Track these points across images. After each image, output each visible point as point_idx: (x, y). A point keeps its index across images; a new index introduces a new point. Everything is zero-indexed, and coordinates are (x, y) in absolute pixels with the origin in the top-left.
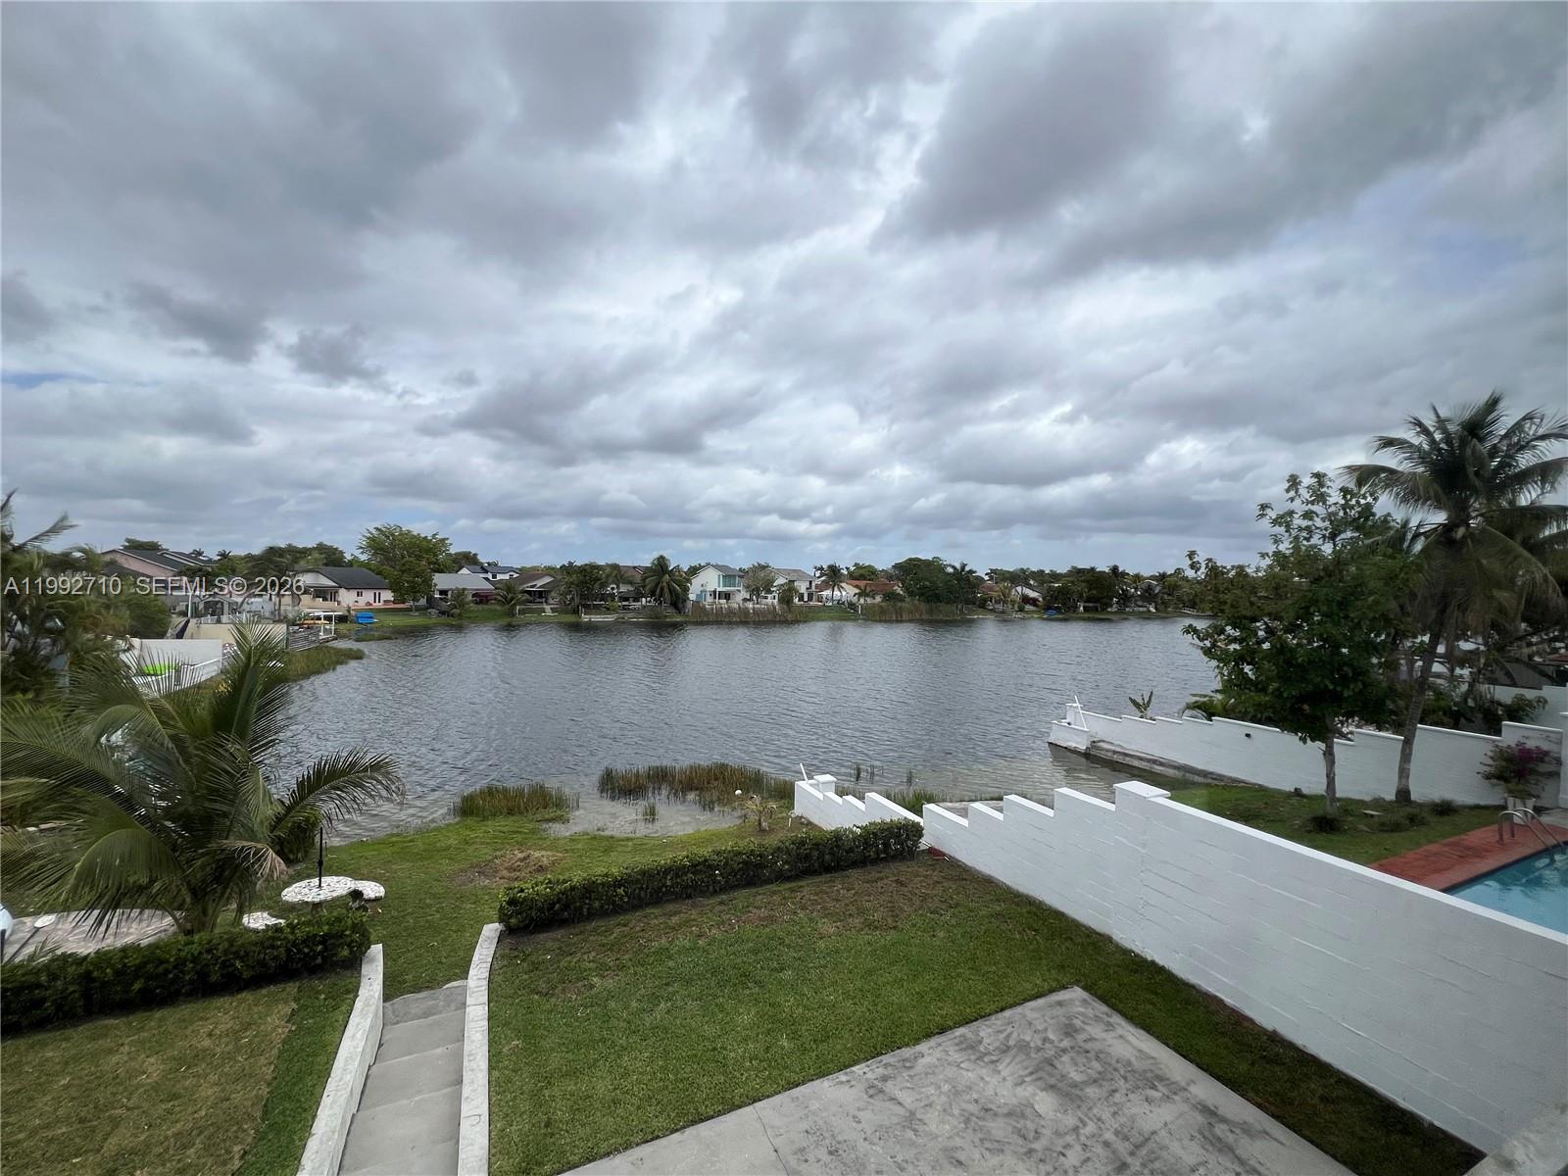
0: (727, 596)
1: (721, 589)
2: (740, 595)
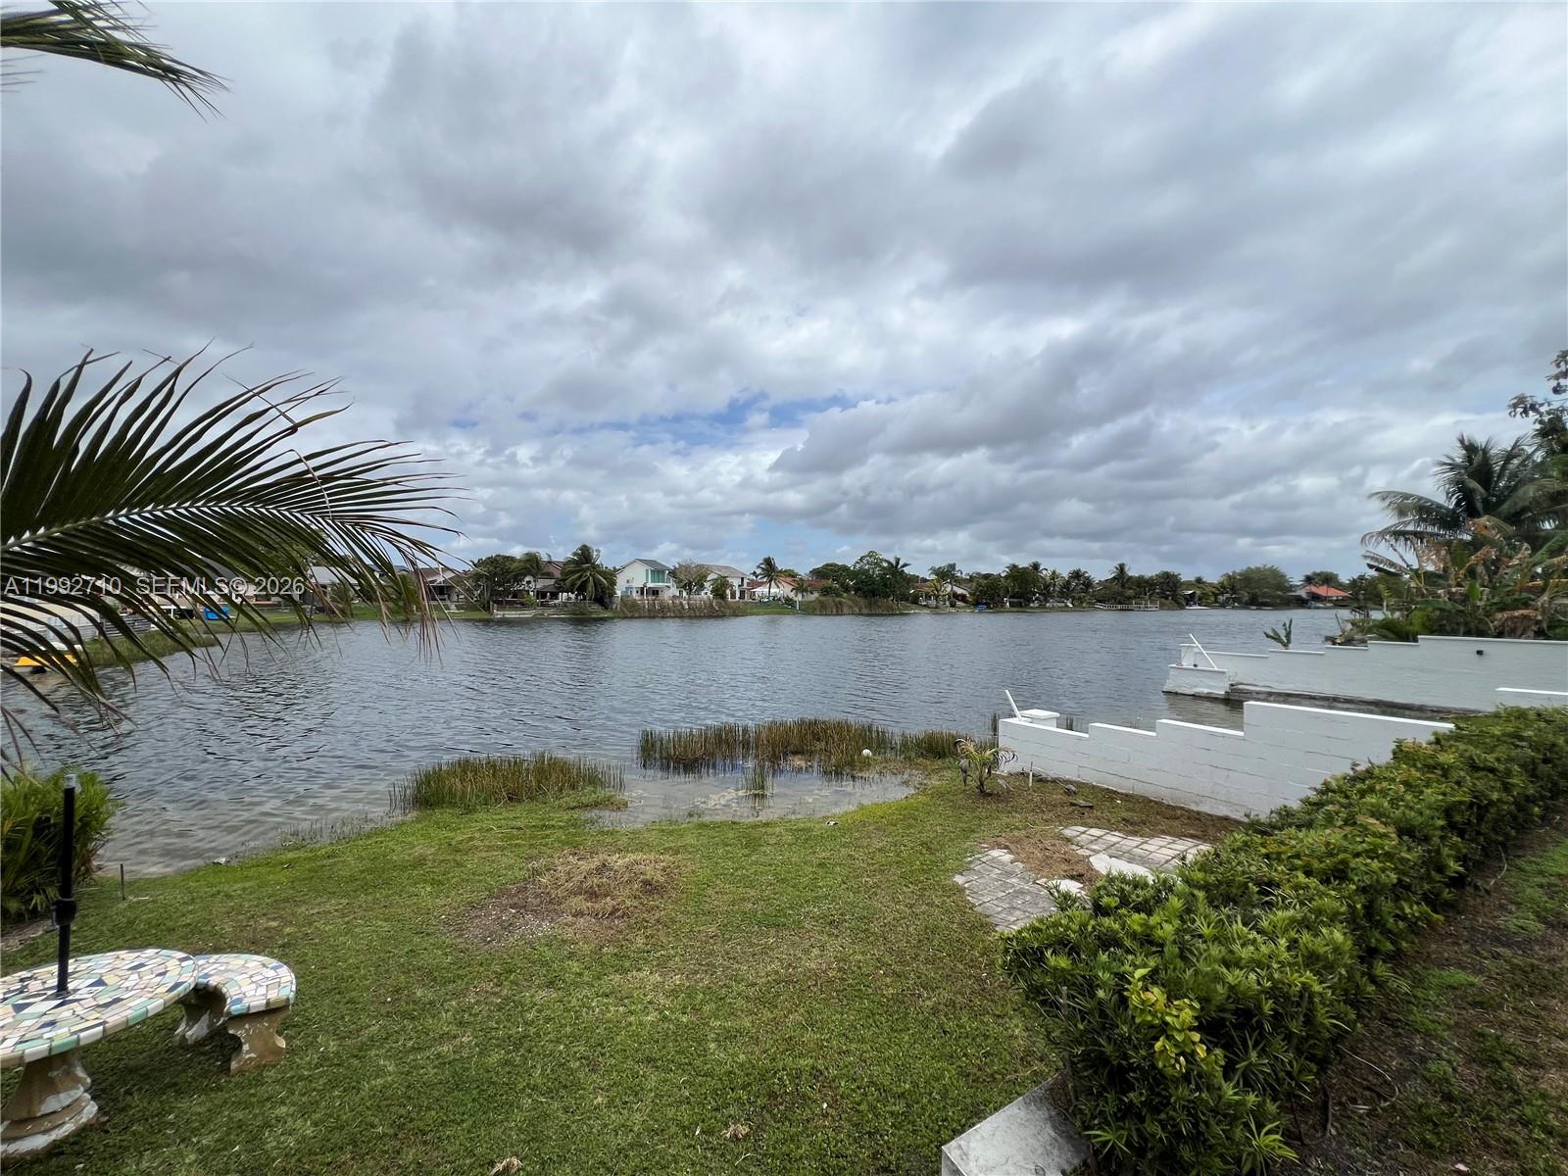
0: (655, 592)
1: (650, 585)
2: (670, 591)
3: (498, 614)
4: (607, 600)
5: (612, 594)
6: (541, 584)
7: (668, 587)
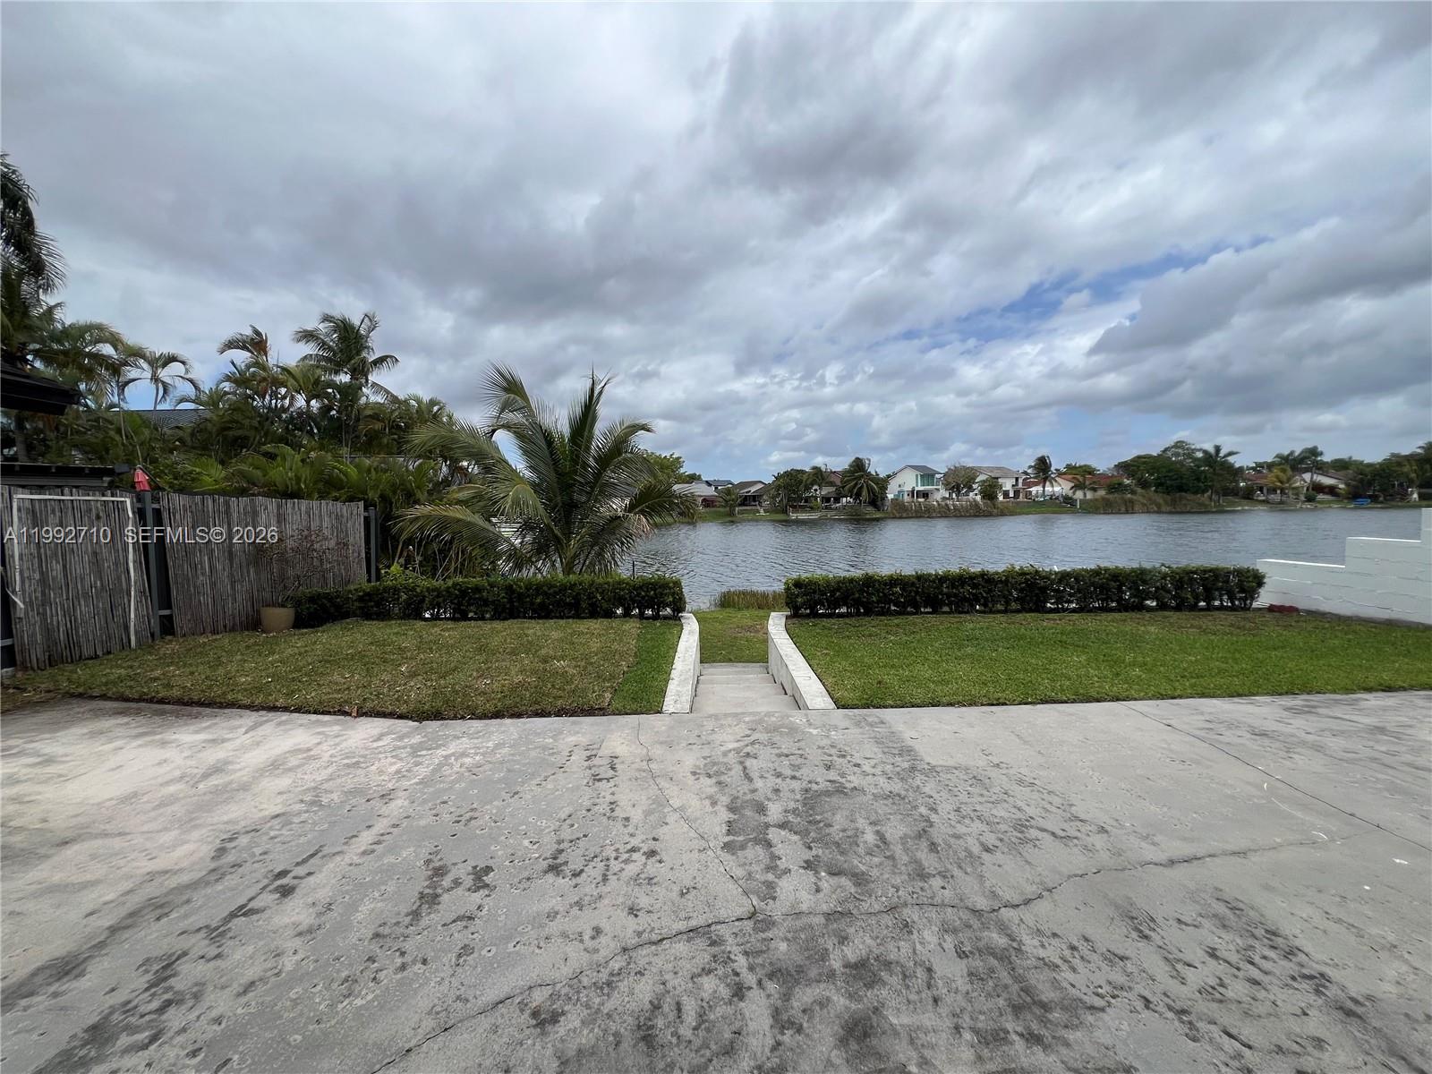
0: (925, 495)
1: (920, 488)
2: (940, 494)
3: (793, 516)
4: (879, 503)
5: (884, 498)
6: (825, 491)
7: (938, 490)
